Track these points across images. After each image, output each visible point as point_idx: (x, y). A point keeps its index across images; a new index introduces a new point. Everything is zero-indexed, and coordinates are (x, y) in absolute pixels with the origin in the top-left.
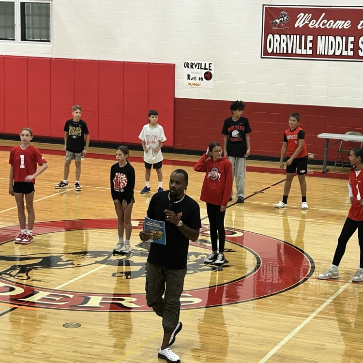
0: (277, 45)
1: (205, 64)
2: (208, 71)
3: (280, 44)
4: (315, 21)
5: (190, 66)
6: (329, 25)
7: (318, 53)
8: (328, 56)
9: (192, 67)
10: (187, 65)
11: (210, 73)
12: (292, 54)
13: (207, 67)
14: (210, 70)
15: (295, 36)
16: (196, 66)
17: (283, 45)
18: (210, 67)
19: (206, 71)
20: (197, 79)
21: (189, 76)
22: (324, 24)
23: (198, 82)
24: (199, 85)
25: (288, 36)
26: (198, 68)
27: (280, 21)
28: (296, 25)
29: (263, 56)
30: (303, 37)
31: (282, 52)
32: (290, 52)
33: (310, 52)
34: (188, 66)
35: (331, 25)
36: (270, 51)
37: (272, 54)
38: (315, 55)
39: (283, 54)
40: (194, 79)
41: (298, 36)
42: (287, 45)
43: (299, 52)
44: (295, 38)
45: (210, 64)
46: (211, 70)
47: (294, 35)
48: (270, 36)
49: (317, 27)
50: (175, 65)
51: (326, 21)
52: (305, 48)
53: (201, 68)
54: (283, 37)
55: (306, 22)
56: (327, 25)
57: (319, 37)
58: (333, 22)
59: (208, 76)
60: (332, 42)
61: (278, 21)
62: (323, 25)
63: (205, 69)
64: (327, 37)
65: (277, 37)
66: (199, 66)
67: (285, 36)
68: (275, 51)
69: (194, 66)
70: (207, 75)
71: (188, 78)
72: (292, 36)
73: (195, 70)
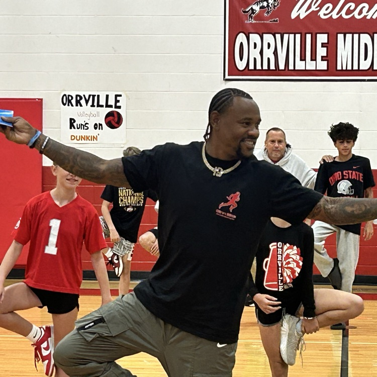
0: (255, 53)
1: (107, 96)
2: (113, 109)
3: (261, 53)
4: (331, 5)
5: (74, 102)
6: (360, 13)
7: (339, 68)
8: (359, 72)
9: (78, 103)
10: (67, 100)
11: (119, 114)
12: (287, 71)
13: (112, 102)
14: (116, 107)
15: (292, 36)
16: (87, 102)
17: (269, 53)
18: (117, 101)
19: (109, 110)
20: (91, 126)
21: (72, 121)
22: (349, 12)
23: (91, 132)
24: (95, 138)
25: (278, 36)
26: (93, 106)
27: (260, 8)
28: (294, 15)
29: (227, 77)
30: (309, 36)
31: (265, 67)
32: (282, 66)
33: (323, 65)
34: (70, 102)
35: (364, 13)
36: (241, 65)
37: (247, 71)
38: (333, 71)
39: (269, 72)
40: (84, 126)
41: (298, 36)
42: (275, 53)
43: (300, 65)
44: (293, 40)
45: (116, 96)
46: (119, 107)
47: (289, 33)
48: (241, 38)
49: (335, 16)
50: (42, 100)
51: (353, 5)
52: (313, 58)
53: (99, 106)
54: (268, 38)
55: (313, 8)
56: (356, 13)
57: (340, 37)
58: (366, 5)
59: (114, 120)
60: (366, 45)
61: (257, 8)
62: (347, 13)
63: (107, 106)
64: (356, 36)
65: (255, 38)
66: (94, 100)
67: (271, 36)
68: (251, 67)
69: (83, 102)
70: (111, 118)
71: (72, 126)
72: (286, 36)
73: (86, 108)
